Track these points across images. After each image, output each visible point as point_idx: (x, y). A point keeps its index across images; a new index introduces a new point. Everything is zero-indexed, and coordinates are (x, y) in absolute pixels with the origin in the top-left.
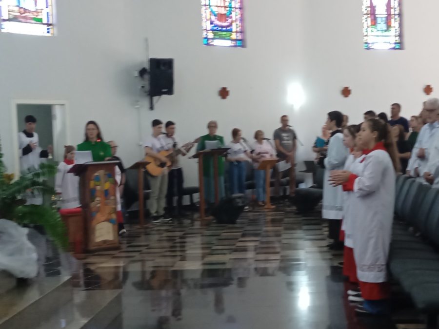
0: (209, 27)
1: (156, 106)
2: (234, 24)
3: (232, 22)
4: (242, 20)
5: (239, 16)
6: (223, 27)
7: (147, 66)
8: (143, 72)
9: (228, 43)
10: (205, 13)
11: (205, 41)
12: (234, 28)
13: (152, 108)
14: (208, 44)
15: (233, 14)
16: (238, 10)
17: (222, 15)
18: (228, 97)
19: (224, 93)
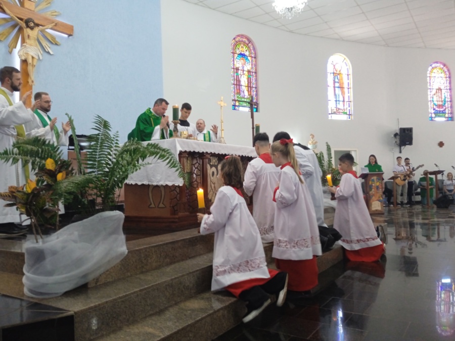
0: (433, 111)
1: (403, 151)
2: (447, 109)
3: (446, 108)
4: (451, 107)
5: (449, 106)
6: (440, 111)
7: (398, 132)
8: (396, 135)
9: (443, 119)
10: (430, 105)
11: (430, 119)
12: (447, 111)
13: (400, 152)
14: (432, 120)
15: (446, 105)
16: (449, 102)
17: (439, 105)
18: (443, 147)
19: (441, 144)
